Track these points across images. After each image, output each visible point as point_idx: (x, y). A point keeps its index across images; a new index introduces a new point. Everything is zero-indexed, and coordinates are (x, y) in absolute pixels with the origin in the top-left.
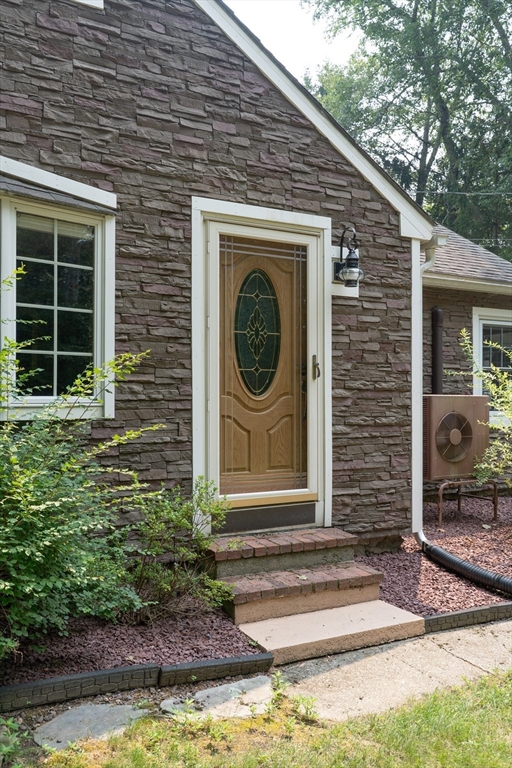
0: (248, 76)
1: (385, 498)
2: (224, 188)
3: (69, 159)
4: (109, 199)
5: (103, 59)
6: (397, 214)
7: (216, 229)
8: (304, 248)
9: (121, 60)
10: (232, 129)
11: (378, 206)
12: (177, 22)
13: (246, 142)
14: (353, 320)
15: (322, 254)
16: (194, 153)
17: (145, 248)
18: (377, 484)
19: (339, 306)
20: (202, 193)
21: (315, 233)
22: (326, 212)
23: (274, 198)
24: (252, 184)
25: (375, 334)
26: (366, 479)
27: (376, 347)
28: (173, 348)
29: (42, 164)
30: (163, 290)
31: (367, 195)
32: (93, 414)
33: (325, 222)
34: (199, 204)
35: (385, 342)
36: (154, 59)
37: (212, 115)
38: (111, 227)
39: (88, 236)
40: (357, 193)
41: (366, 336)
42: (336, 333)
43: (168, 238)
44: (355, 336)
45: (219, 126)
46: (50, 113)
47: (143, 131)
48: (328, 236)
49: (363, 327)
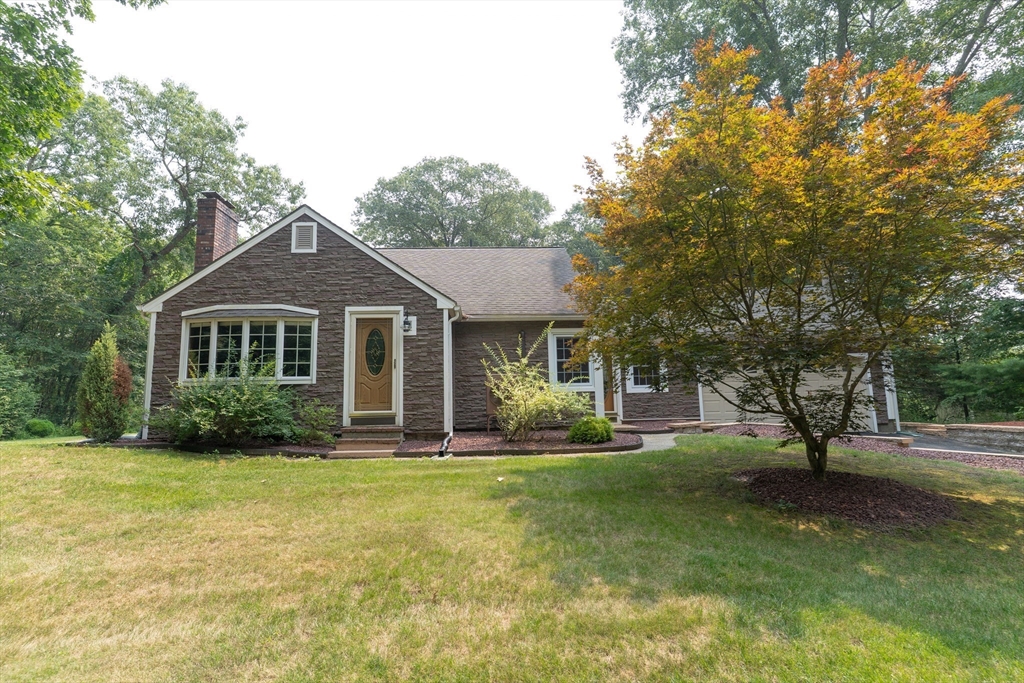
0: (368, 261)
1: (430, 416)
2: (358, 302)
3: (304, 302)
4: (316, 312)
5: (316, 268)
6: (435, 300)
7: (354, 317)
8: (392, 319)
9: (323, 267)
10: (362, 281)
11: (426, 298)
12: (342, 250)
13: (367, 284)
14: (414, 344)
15: (398, 321)
16: (346, 292)
17: (328, 326)
18: (426, 410)
19: (407, 340)
20: (349, 305)
21: (397, 313)
22: (401, 304)
23: (378, 302)
24: (370, 298)
25: (425, 349)
26: (423, 408)
27: (425, 354)
28: (337, 359)
29: (295, 305)
30: (336, 340)
31: (421, 294)
32: (309, 383)
33: (401, 308)
34: (348, 309)
35: (430, 353)
36: (333, 264)
37: (354, 278)
38: (316, 321)
39: (308, 325)
40: (415, 295)
41: (420, 350)
42: (405, 350)
43: (336, 322)
44: (414, 351)
45: (356, 281)
46: (298, 289)
47: (329, 288)
48: (402, 313)
49: (419, 347)
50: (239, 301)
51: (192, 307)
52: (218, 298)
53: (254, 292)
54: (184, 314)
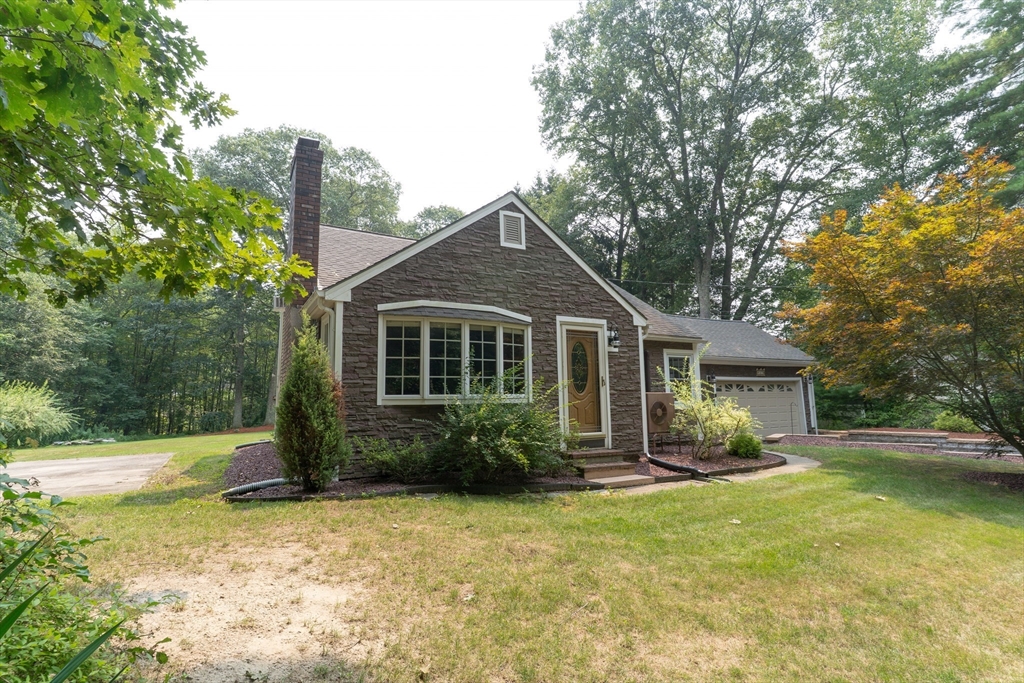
0: (574, 267)
1: (632, 437)
2: (567, 312)
3: (516, 305)
4: (529, 319)
5: (526, 268)
6: (632, 316)
7: (565, 328)
8: (596, 333)
9: (532, 267)
10: (569, 288)
11: (624, 313)
12: (549, 251)
13: (574, 293)
14: (616, 361)
15: (604, 335)
16: (557, 299)
17: (541, 337)
18: (629, 431)
19: (611, 356)
20: (560, 314)
21: (601, 326)
22: (604, 318)
23: (585, 314)
24: (576, 309)
25: (625, 367)
26: (624, 429)
27: (626, 372)
28: (551, 375)
29: (507, 308)
30: (548, 352)
31: (620, 309)
32: (525, 401)
33: (604, 322)
34: (559, 318)
35: (629, 370)
36: (542, 265)
37: (562, 284)
38: (530, 329)
39: (521, 333)
40: (616, 309)
41: (622, 368)
42: (610, 367)
43: (548, 332)
44: (617, 368)
45: (565, 288)
46: (510, 289)
47: (539, 293)
48: (605, 327)
49: (620, 364)
50: (447, 298)
51: (389, 300)
52: (422, 291)
53: (462, 288)
54: (381, 307)
